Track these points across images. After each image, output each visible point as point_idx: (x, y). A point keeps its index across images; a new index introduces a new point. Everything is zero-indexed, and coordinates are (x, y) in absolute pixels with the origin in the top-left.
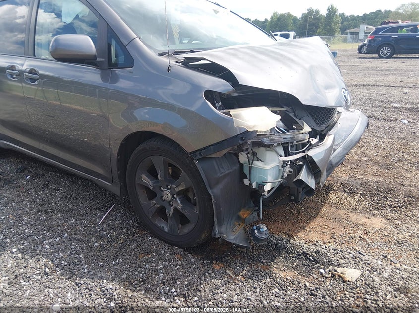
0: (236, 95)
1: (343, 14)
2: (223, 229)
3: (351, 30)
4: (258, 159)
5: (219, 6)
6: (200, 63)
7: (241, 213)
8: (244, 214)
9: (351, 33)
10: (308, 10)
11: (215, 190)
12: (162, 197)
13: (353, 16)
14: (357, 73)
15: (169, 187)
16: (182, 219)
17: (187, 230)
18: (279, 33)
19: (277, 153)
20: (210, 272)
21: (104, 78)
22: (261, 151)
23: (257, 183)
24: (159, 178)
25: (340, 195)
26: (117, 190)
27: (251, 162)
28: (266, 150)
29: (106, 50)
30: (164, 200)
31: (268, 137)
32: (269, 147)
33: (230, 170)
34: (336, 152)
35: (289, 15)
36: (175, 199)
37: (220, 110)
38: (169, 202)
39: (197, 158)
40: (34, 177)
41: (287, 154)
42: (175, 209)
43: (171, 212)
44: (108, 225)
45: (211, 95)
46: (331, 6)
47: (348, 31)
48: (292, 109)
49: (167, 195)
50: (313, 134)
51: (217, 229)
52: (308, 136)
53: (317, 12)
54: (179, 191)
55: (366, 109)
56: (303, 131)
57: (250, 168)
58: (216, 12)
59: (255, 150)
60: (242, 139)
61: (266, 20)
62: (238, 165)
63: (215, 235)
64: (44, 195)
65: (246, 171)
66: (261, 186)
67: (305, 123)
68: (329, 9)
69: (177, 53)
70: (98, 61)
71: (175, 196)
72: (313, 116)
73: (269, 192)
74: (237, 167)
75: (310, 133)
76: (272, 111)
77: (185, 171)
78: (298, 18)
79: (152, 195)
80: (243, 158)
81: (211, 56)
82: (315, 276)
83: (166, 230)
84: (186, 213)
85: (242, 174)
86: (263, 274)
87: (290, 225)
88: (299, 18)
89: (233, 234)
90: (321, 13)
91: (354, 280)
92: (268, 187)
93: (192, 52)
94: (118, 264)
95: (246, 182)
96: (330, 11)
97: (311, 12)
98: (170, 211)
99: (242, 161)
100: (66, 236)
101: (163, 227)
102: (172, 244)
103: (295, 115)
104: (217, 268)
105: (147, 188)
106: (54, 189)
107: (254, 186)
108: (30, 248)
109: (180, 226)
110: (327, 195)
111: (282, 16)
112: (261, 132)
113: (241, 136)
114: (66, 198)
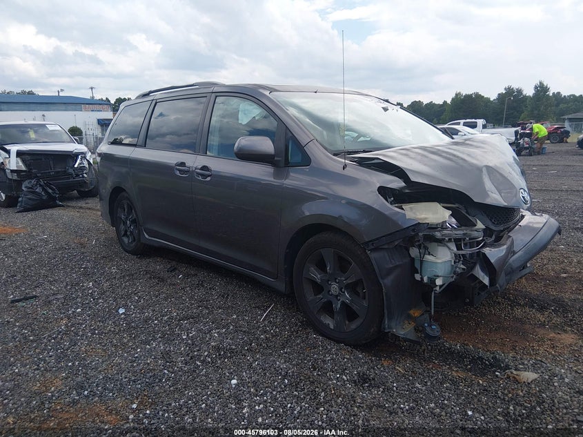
0: (407, 191)
1: (559, 93)
2: (393, 324)
3: (570, 116)
4: (429, 254)
5: (389, 102)
6: (373, 162)
7: (411, 312)
8: (415, 313)
9: (570, 120)
10: (505, 89)
11: (386, 281)
12: (329, 291)
13: (574, 96)
14: (570, 176)
15: (337, 281)
16: (349, 313)
17: (353, 326)
18: (462, 121)
19: (449, 249)
20: (378, 366)
21: (276, 175)
22: (432, 246)
23: (428, 277)
24: (328, 271)
25: (528, 311)
26: (281, 286)
27: (422, 256)
28: (438, 246)
29: (284, 149)
30: (332, 295)
31: (440, 231)
32: (440, 242)
33: (401, 263)
34: (516, 256)
35: (478, 96)
36: (344, 292)
37: (391, 204)
38: (337, 296)
39: (369, 248)
40: (187, 276)
41: (459, 248)
42: (343, 303)
43: (339, 306)
44: (270, 322)
45: (383, 191)
46: (540, 83)
47: (566, 117)
48: (465, 207)
49: (334, 288)
50: (487, 232)
51: (386, 322)
52: (481, 234)
53: (519, 91)
54: (348, 284)
55: (575, 221)
56: (476, 227)
57: (422, 262)
58: (386, 109)
59: (428, 244)
60: (413, 230)
61: (445, 102)
62: (409, 259)
63: (384, 329)
64: (200, 293)
65: (417, 265)
66: (432, 281)
67: (478, 221)
68: (536, 87)
69: (350, 153)
70: (276, 160)
71: (343, 290)
72: (488, 216)
73: (441, 286)
74: (407, 260)
75: (484, 230)
76: (443, 207)
77: (356, 263)
78: (492, 99)
79: (318, 288)
80: (414, 252)
81: (384, 156)
82: (489, 377)
83: (332, 327)
84: (355, 307)
85: (413, 267)
86: (434, 372)
87: (466, 336)
88: (494, 100)
89: (403, 330)
90: (524, 93)
91: (530, 381)
92: (439, 282)
93: (365, 152)
94: (286, 353)
95: (418, 277)
96: (538, 91)
97: (510, 91)
98: (337, 306)
99: (413, 256)
100: (231, 327)
101: (329, 324)
102: (338, 342)
103: (467, 212)
104: (385, 364)
105: (313, 283)
106: (210, 288)
107: (425, 280)
108: (199, 336)
109: (347, 322)
110: (512, 310)
111: (468, 97)
112: (432, 225)
113: (413, 228)
114: (223, 296)
